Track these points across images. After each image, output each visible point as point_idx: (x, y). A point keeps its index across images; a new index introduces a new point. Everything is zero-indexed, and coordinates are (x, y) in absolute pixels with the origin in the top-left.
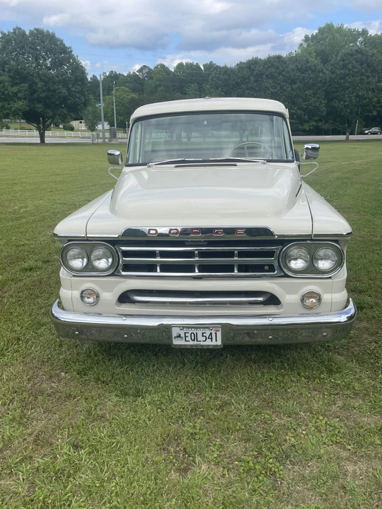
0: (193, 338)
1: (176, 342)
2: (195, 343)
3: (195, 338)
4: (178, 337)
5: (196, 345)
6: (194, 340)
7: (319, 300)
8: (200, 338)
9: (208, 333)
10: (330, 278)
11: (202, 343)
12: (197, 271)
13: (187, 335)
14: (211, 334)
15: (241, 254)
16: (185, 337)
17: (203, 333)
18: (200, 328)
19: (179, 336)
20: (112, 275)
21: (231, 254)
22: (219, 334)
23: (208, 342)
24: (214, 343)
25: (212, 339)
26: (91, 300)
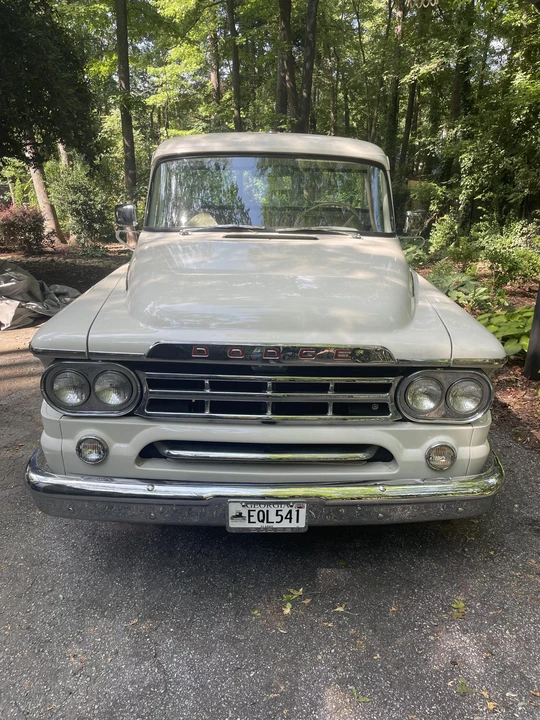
0: (261, 518)
1: (234, 524)
2: (265, 524)
3: (265, 517)
4: (237, 516)
5: (266, 528)
6: (263, 521)
7: (453, 458)
8: (273, 517)
9: (285, 510)
10: (469, 424)
11: (275, 525)
12: (269, 412)
13: (252, 513)
14: (290, 512)
15: (339, 388)
16: (250, 516)
17: (277, 511)
18: (274, 503)
19: (240, 515)
20: (130, 415)
21: (324, 388)
22: (303, 512)
23: (286, 524)
24: (294, 524)
25: (291, 519)
26: (94, 456)
